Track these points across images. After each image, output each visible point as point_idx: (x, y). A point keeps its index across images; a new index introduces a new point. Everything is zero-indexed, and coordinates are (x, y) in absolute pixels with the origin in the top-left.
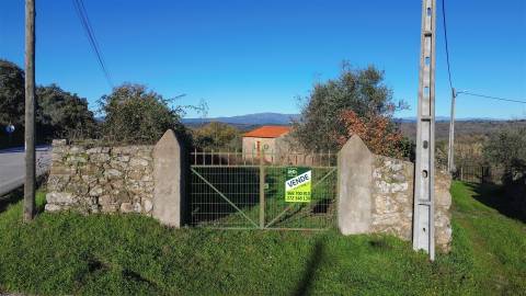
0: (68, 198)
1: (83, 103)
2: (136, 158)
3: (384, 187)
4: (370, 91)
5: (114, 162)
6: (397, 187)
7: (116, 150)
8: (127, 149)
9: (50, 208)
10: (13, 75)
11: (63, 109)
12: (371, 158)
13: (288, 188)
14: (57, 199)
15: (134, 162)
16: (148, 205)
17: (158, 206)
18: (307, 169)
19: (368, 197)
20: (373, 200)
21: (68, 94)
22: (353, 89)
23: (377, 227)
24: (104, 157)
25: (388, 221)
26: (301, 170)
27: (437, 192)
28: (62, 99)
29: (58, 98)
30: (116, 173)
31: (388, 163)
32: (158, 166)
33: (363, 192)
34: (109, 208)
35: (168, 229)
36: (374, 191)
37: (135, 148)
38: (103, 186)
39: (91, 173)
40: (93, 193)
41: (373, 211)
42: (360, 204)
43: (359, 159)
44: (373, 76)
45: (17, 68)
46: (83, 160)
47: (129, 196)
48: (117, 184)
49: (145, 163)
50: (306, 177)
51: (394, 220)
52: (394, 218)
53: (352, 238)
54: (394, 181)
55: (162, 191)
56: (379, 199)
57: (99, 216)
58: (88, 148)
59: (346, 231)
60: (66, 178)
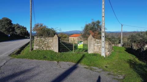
0: (37, 47)
1: (25, 28)
2: (50, 40)
3: (96, 44)
4: (98, 26)
5: (46, 41)
6: (98, 44)
7: (46, 38)
8: (48, 38)
9: (34, 49)
10: (9, 22)
11: (20, 30)
12: (93, 39)
13: (78, 45)
14: (36, 47)
15: (49, 40)
16: (52, 48)
17: (54, 49)
18: (82, 42)
19: (93, 46)
20: (94, 47)
21: (21, 26)
22: (94, 25)
23: (95, 52)
24: (44, 40)
25: (97, 51)
26: (81, 42)
27: (106, 45)
28: (20, 27)
29: (18, 27)
30: (46, 43)
31: (97, 40)
32: (54, 41)
33: (92, 45)
34: (45, 49)
35: (56, 53)
36: (94, 45)
37: (50, 38)
38: (44, 45)
39: (42, 43)
40: (42, 46)
41: (94, 49)
42: (92, 48)
43: (91, 39)
44: (99, 22)
45: (10, 20)
46: (40, 40)
47: (48, 47)
48: (47, 45)
49: (51, 41)
50: (82, 43)
51: (98, 51)
52: (98, 50)
53: (90, 54)
54: (98, 43)
55: (55, 46)
56: (95, 47)
57: (43, 50)
58: (41, 38)
59: (89, 53)
60: (37, 43)
